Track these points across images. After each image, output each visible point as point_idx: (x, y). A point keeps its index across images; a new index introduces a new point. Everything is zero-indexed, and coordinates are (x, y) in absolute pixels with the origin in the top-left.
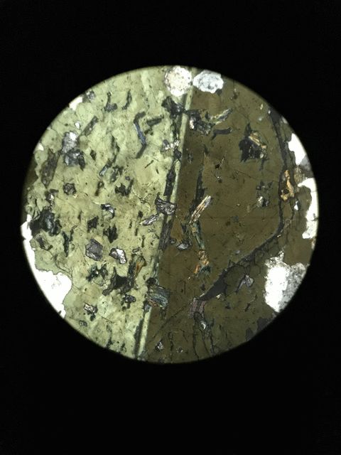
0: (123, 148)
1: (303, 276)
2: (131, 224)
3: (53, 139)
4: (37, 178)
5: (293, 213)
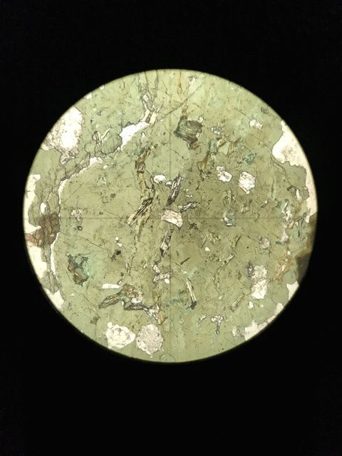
4: (295, 258)
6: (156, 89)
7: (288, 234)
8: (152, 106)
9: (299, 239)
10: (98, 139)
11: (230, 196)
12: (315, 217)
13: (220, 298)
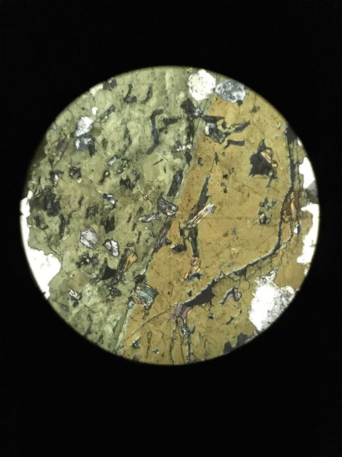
0: (135, 141)
1: (290, 299)
2: (130, 219)
3: (67, 121)
4: (45, 156)
5: (292, 236)
6: (173, 340)
9: (41, 175)
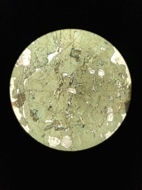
5: (19, 88)
6: (61, 38)
7: (120, 94)
8: (59, 45)
9: (125, 95)
10: (38, 61)
11: (95, 80)
12: (131, 86)
13: (94, 122)
